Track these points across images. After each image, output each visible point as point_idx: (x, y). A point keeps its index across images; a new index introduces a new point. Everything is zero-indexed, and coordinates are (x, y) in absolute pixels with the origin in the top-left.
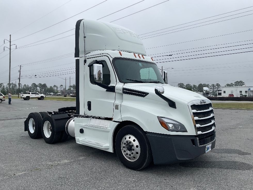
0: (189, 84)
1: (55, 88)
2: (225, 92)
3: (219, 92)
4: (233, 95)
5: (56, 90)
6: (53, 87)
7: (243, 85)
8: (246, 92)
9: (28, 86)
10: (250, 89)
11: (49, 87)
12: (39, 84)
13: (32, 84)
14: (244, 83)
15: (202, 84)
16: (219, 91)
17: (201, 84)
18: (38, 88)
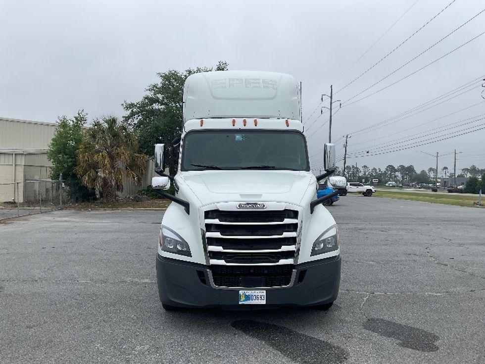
1: (432, 175)
5: (434, 178)
6: (427, 172)
9: (380, 171)
11: (418, 171)
12: (400, 166)
13: (387, 167)
18: (398, 174)
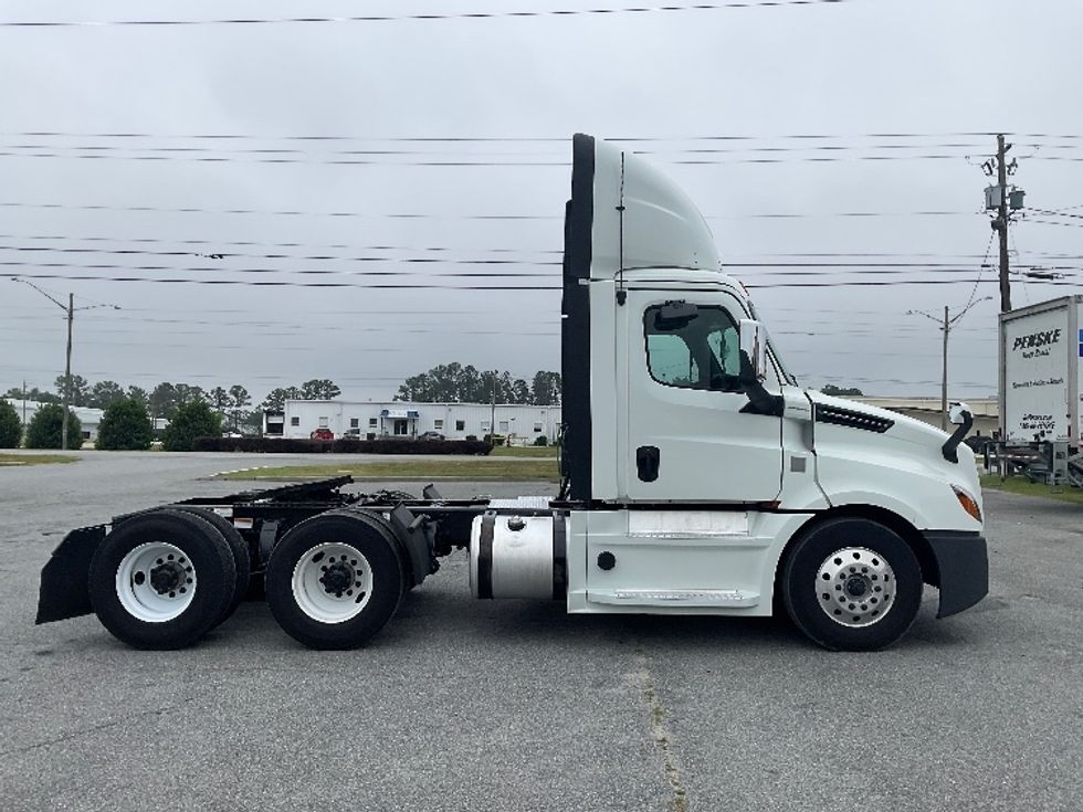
0: (111, 382)
2: (295, 421)
3: (275, 420)
4: (329, 433)
7: (334, 395)
8: (373, 421)
10: (386, 412)
14: (336, 388)
15: (174, 384)
16: (270, 418)
17: (167, 385)
